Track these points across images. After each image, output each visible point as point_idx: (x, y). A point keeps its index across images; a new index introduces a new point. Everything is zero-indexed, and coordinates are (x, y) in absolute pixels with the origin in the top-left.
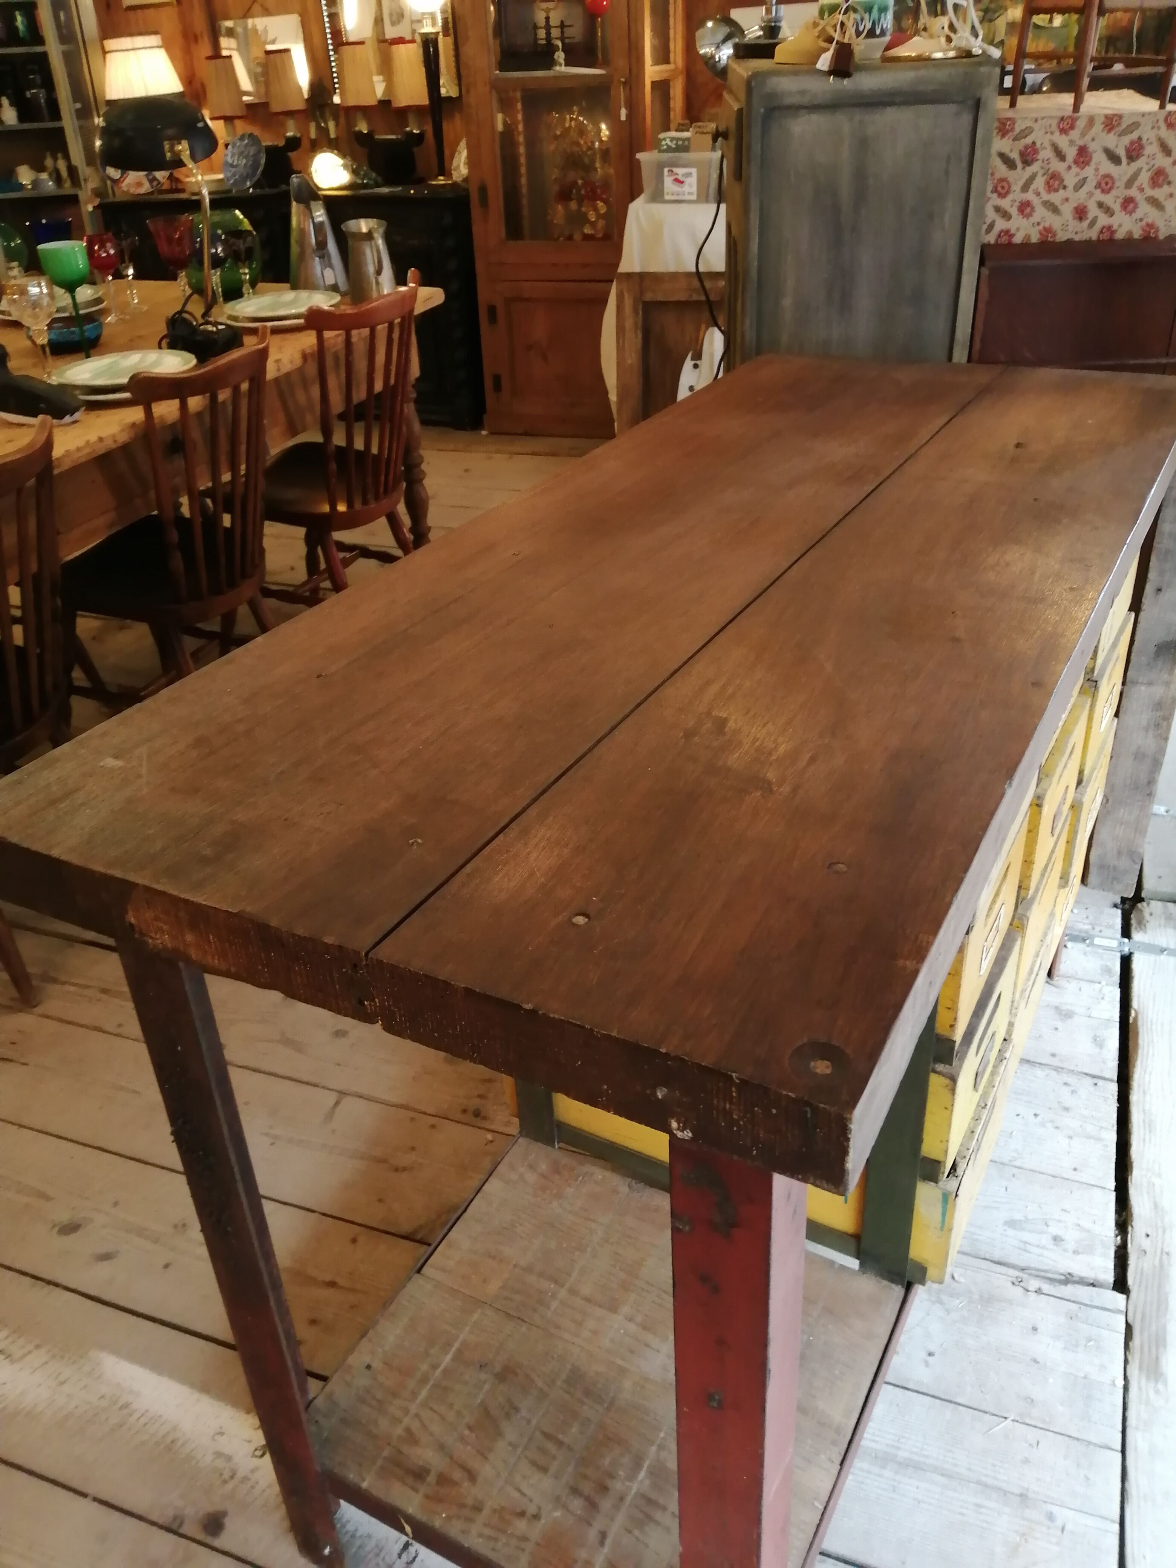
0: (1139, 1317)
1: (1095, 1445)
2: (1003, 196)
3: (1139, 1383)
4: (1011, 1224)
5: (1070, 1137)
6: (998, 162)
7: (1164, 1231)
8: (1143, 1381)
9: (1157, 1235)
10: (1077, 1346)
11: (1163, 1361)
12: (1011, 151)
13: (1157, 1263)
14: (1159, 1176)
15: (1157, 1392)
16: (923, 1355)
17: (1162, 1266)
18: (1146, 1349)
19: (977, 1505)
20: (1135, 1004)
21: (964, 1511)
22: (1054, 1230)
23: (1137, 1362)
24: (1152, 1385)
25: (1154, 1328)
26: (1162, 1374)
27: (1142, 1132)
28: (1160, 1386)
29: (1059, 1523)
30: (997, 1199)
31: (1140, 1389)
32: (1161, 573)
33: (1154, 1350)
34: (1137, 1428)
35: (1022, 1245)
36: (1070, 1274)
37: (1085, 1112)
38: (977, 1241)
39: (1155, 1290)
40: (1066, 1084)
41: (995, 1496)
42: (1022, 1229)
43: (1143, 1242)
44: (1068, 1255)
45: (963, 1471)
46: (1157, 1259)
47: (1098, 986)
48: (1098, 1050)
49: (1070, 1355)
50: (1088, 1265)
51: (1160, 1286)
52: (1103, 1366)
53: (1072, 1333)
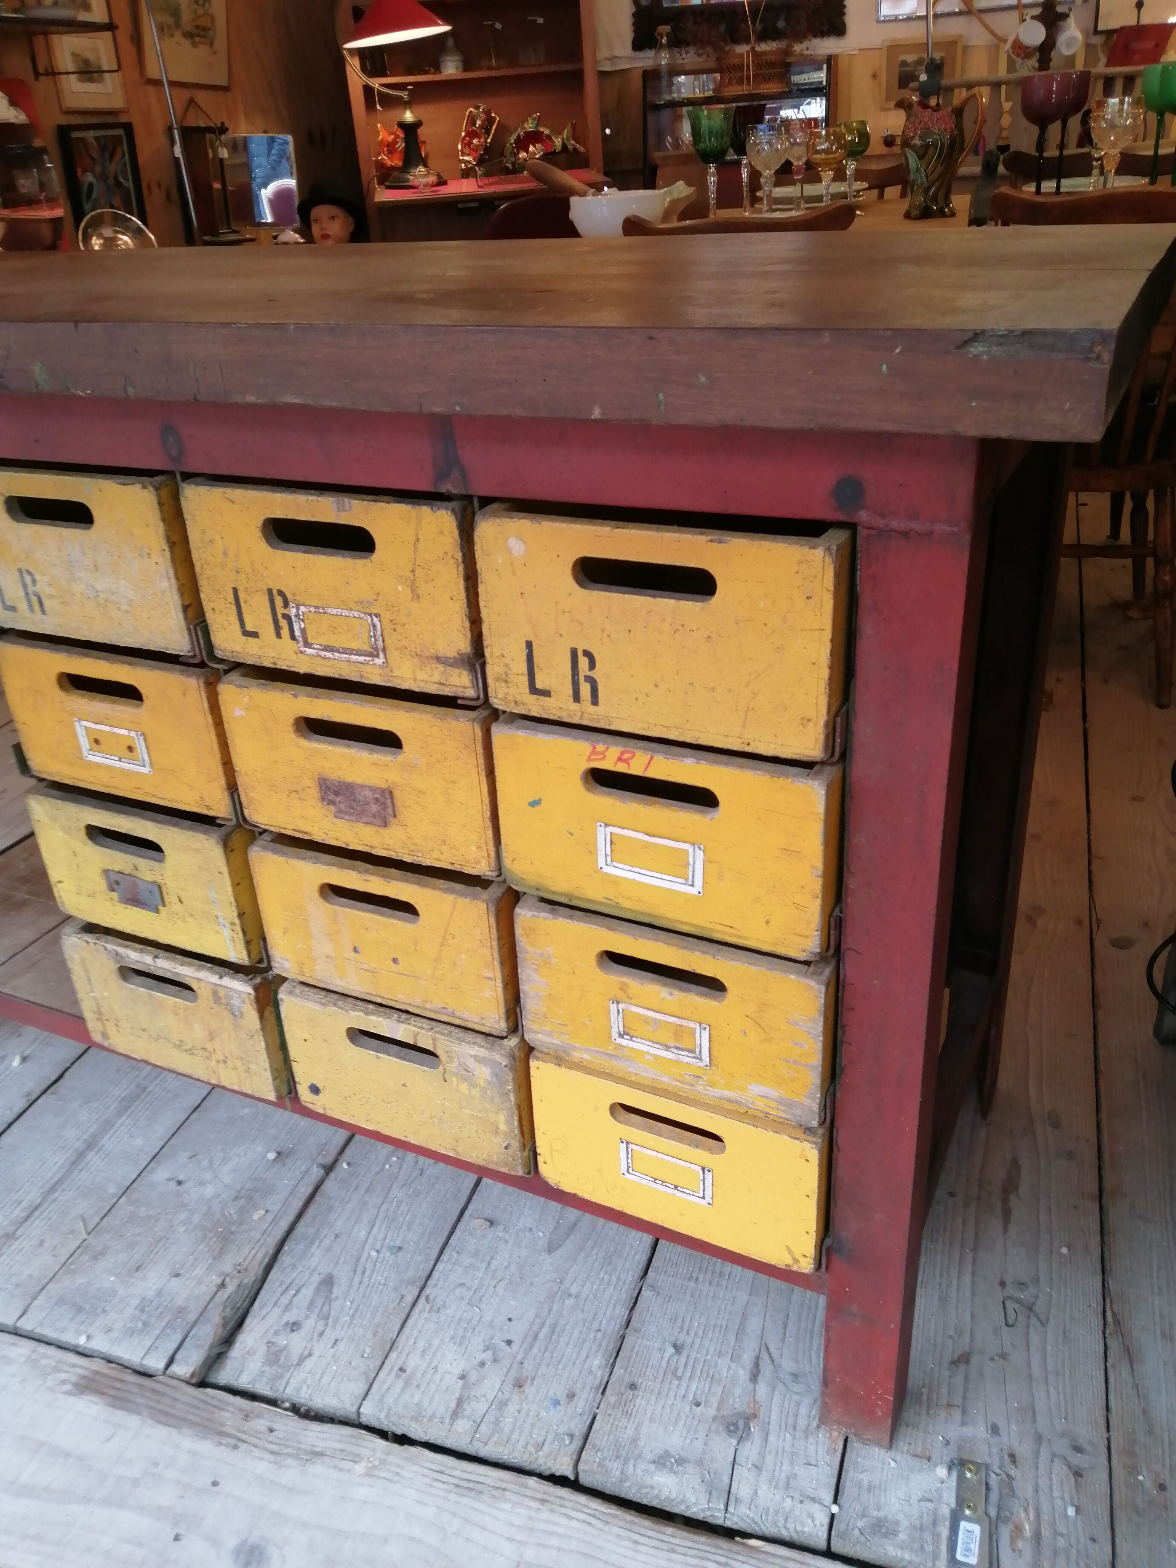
0: (160, 1388)
1: (31, 1304)
3: (82, 1367)
4: (328, 1282)
5: (463, 1377)
7: (273, 1453)
8: (82, 1372)
9: (270, 1442)
10: (143, 1310)
11: (95, 1399)
13: (228, 1429)
14: (369, 1474)
15: (64, 1382)
17: (221, 1434)
18: (118, 1385)
22: (309, 1325)
23: (106, 1371)
24: (74, 1379)
25: (139, 1400)
26: (81, 1393)
27: (457, 1473)
28: (68, 1387)
30: (367, 1273)
31: (74, 1366)
33: (113, 1392)
34: (34, 1351)
35: (295, 1287)
37: (512, 1408)
38: (312, 1243)
39: (190, 1417)
40: (571, 1396)
41: (23, 1215)
42: (317, 1291)
43: (262, 1421)
44: (272, 1332)
45: (56, 1195)
46: (233, 1432)
47: (828, 1497)
48: (648, 1455)
49: (135, 1302)
50: (250, 1353)
51: (192, 1424)
52: (109, 1330)
53: (160, 1310)
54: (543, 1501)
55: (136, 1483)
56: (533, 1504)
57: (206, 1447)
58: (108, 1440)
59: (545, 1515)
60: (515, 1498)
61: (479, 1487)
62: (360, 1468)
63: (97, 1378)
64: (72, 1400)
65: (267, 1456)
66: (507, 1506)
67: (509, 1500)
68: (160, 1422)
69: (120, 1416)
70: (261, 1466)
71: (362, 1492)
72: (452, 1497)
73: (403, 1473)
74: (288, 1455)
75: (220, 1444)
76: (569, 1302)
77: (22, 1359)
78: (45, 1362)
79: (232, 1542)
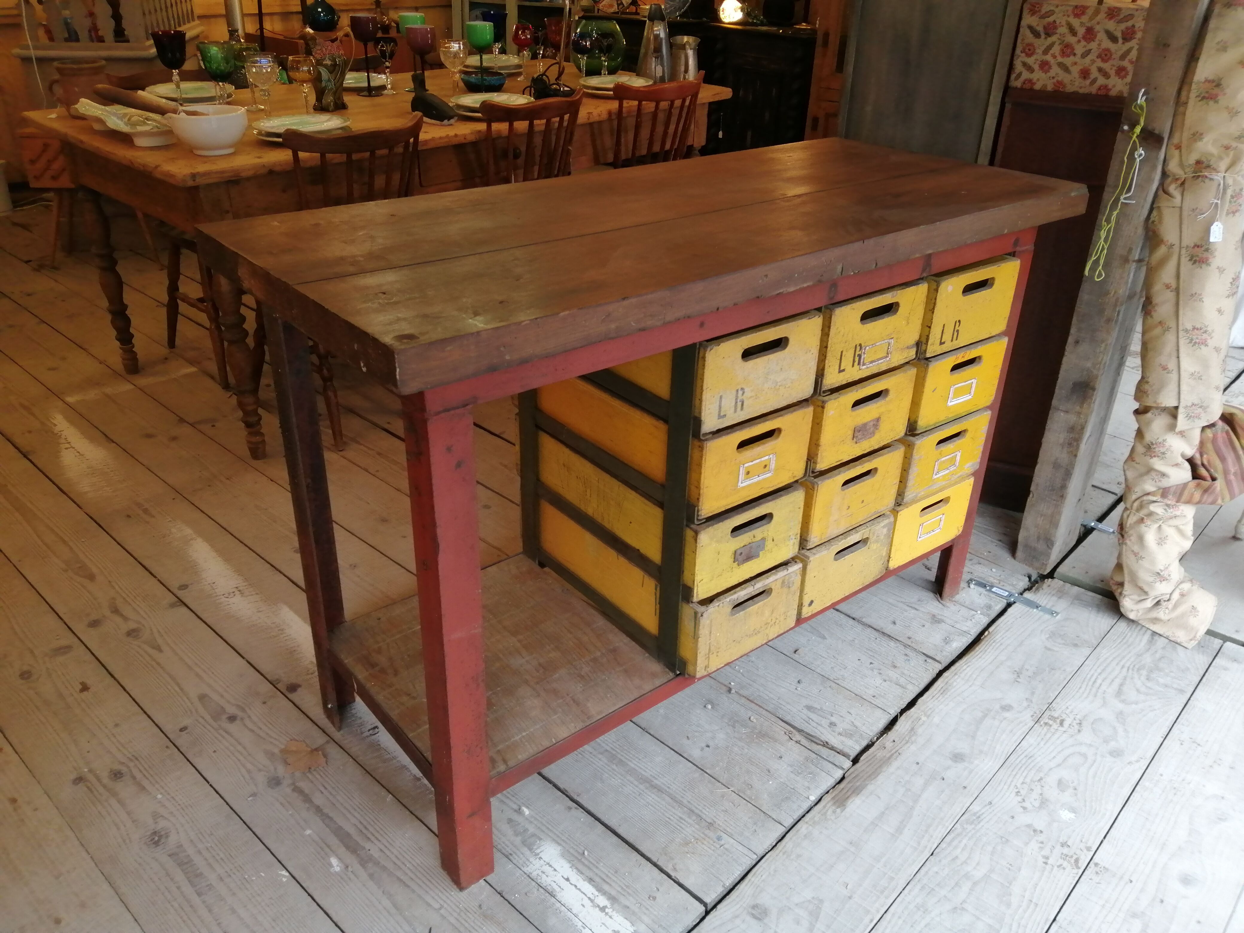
0: (854, 775)
1: (773, 819)
2: (1029, 55)
3: (826, 804)
4: (809, 708)
5: (885, 681)
6: (1028, 33)
7: (907, 743)
8: (830, 804)
9: (900, 743)
10: (800, 773)
11: (850, 801)
12: (1038, 25)
13: (888, 756)
14: (928, 717)
15: (834, 812)
16: (704, 745)
17: (889, 758)
18: (845, 791)
19: (681, 818)
20: (991, 629)
21: (672, 818)
22: (833, 719)
23: (834, 795)
24: (833, 808)
25: (858, 784)
26: (844, 805)
27: (935, 692)
28: (838, 810)
29: (722, 842)
30: (811, 694)
31: (824, 807)
32: (1079, 330)
33: (849, 793)
34: (807, 823)
35: (807, 719)
36: (827, 743)
37: (906, 672)
38: (780, 708)
39: (875, 767)
40: (906, 655)
41: (694, 818)
42: (814, 712)
43: (887, 743)
44: (833, 733)
45: (685, 802)
46: (890, 754)
47: (974, 612)
48: (943, 644)
49: (792, 776)
50: (842, 742)
51: (880, 767)
52: (809, 788)
53: (803, 767)
54: (956, 674)
55: (908, 790)
56: (956, 677)
57: (895, 764)
58: (879, 797)
59: (962, 675)
60: (952, 681)
61: (944, 688)
62: (924, 718)
63: (837, 798)
64: (848, 810)
65: (908, 745)
66: (955, 684)
67: (953, 683)
68: (875, 778)
69: (865, 792)
70: (913, 748)
71: (936, 720)
72: (946, 696)
73: (930, 706)
74: (910, 738)
75: (896, 759)
76: (856, 642)
77: (811, 828)
78: (816, 819)
79: (950, 762)
